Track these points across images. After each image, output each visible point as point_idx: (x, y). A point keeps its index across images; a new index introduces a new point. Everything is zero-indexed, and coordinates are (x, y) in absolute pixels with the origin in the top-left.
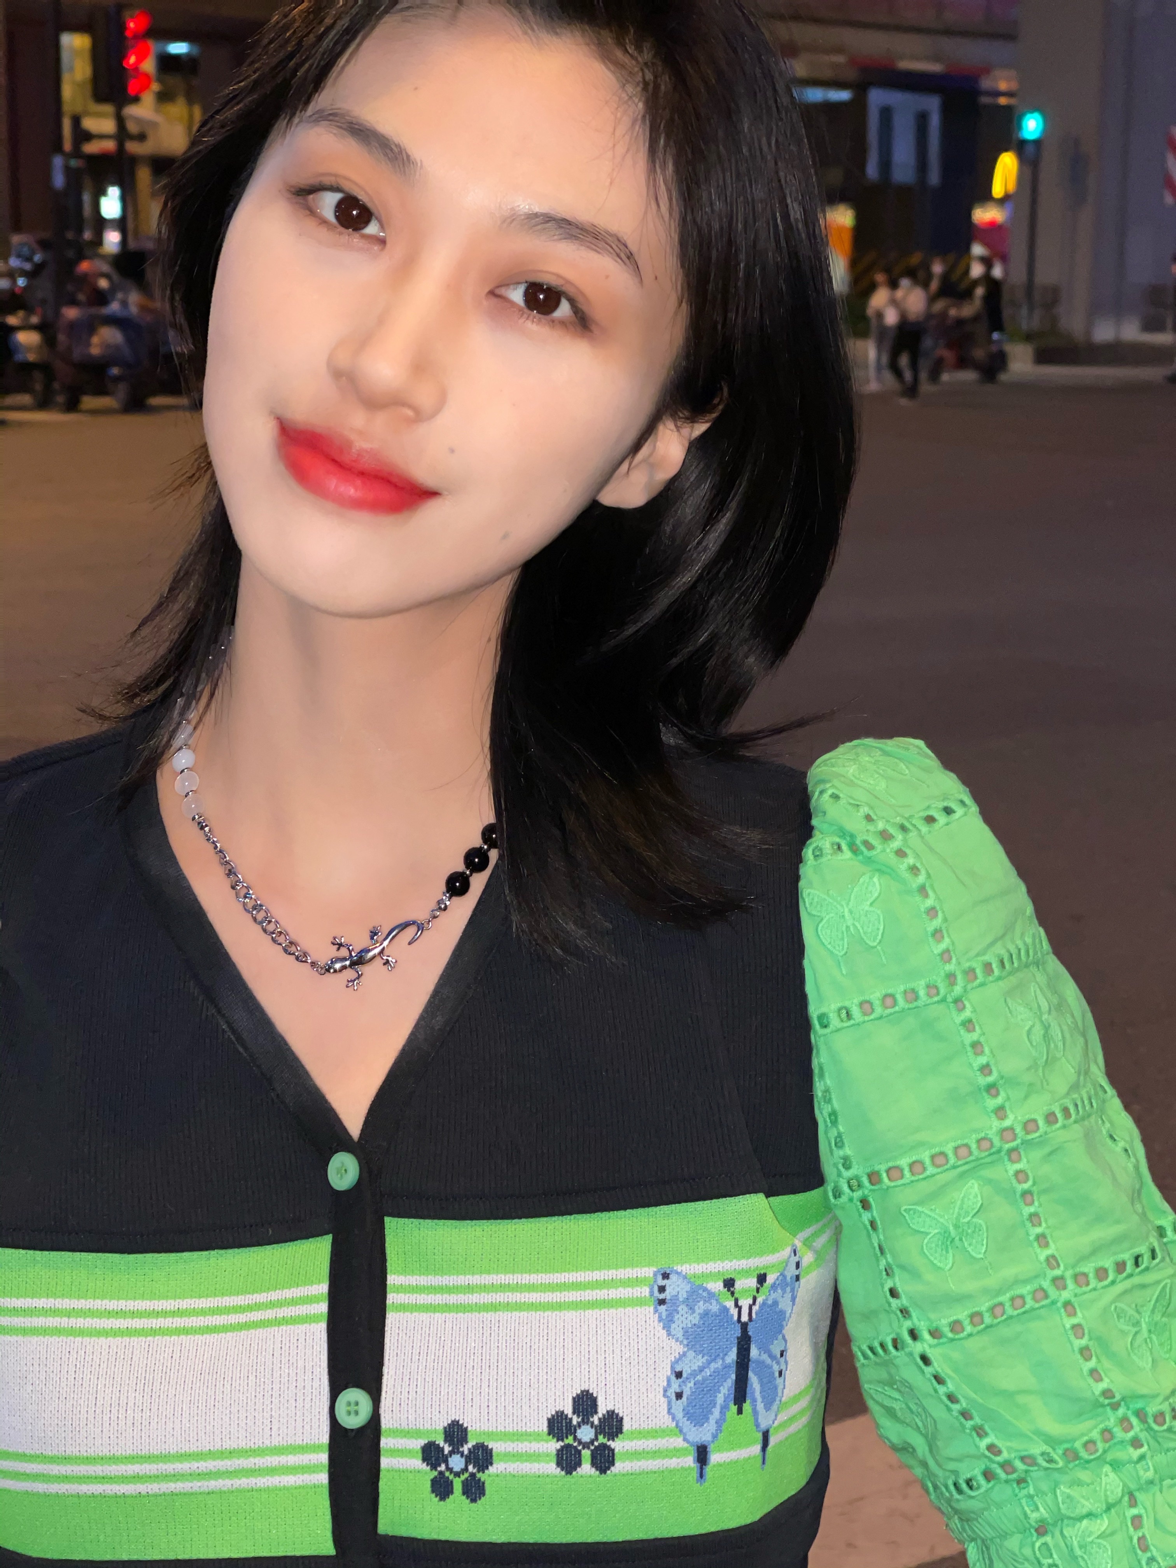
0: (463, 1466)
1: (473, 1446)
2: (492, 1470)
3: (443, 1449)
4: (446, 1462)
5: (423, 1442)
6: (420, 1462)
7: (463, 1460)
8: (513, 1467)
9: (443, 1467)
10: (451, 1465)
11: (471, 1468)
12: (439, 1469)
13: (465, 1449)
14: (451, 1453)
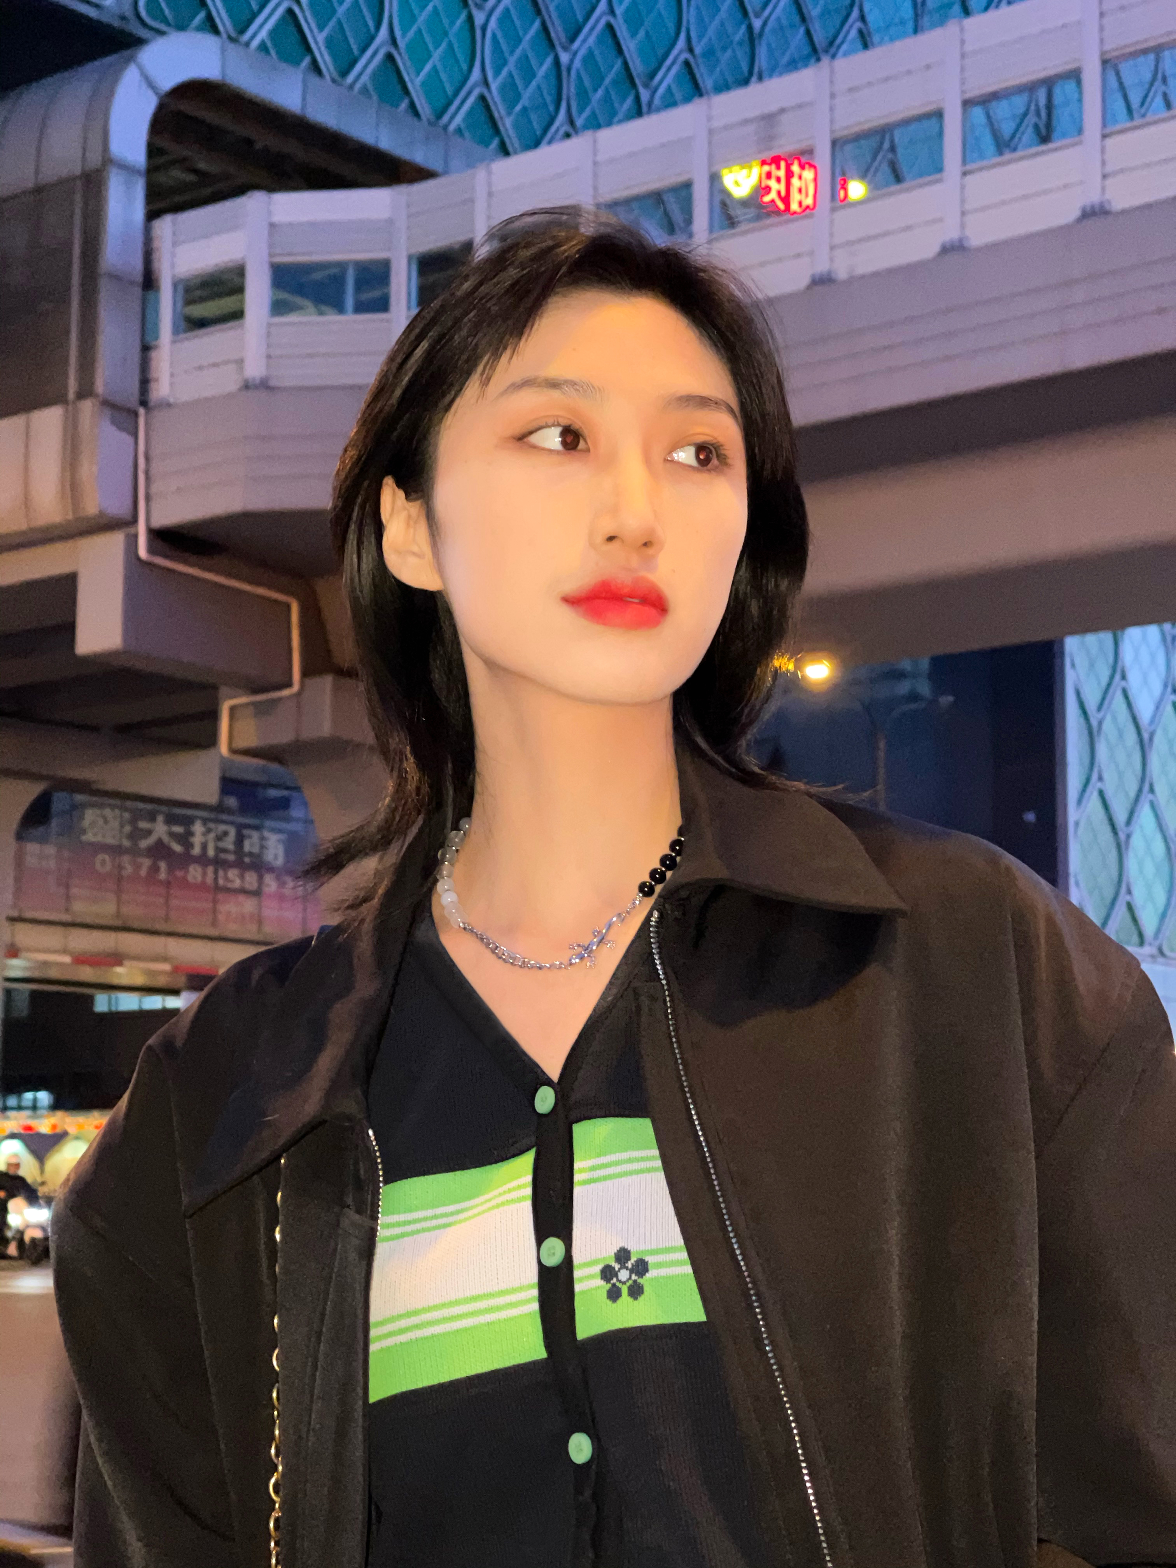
0: (628, 1277)
1: (635, 1262)
2: (648, 1275)
3: (614, 1268)
4: (617, 1276)
5: (600, 1267)
6: (600, 1280)
7: (628, 1272)
8: (663, 1272)
9: (615, 1280)
10: (620, 1278)
11: (634, 1277)
12: (612, 1282)
13: (629, 1265)
14: (619, 1270)
